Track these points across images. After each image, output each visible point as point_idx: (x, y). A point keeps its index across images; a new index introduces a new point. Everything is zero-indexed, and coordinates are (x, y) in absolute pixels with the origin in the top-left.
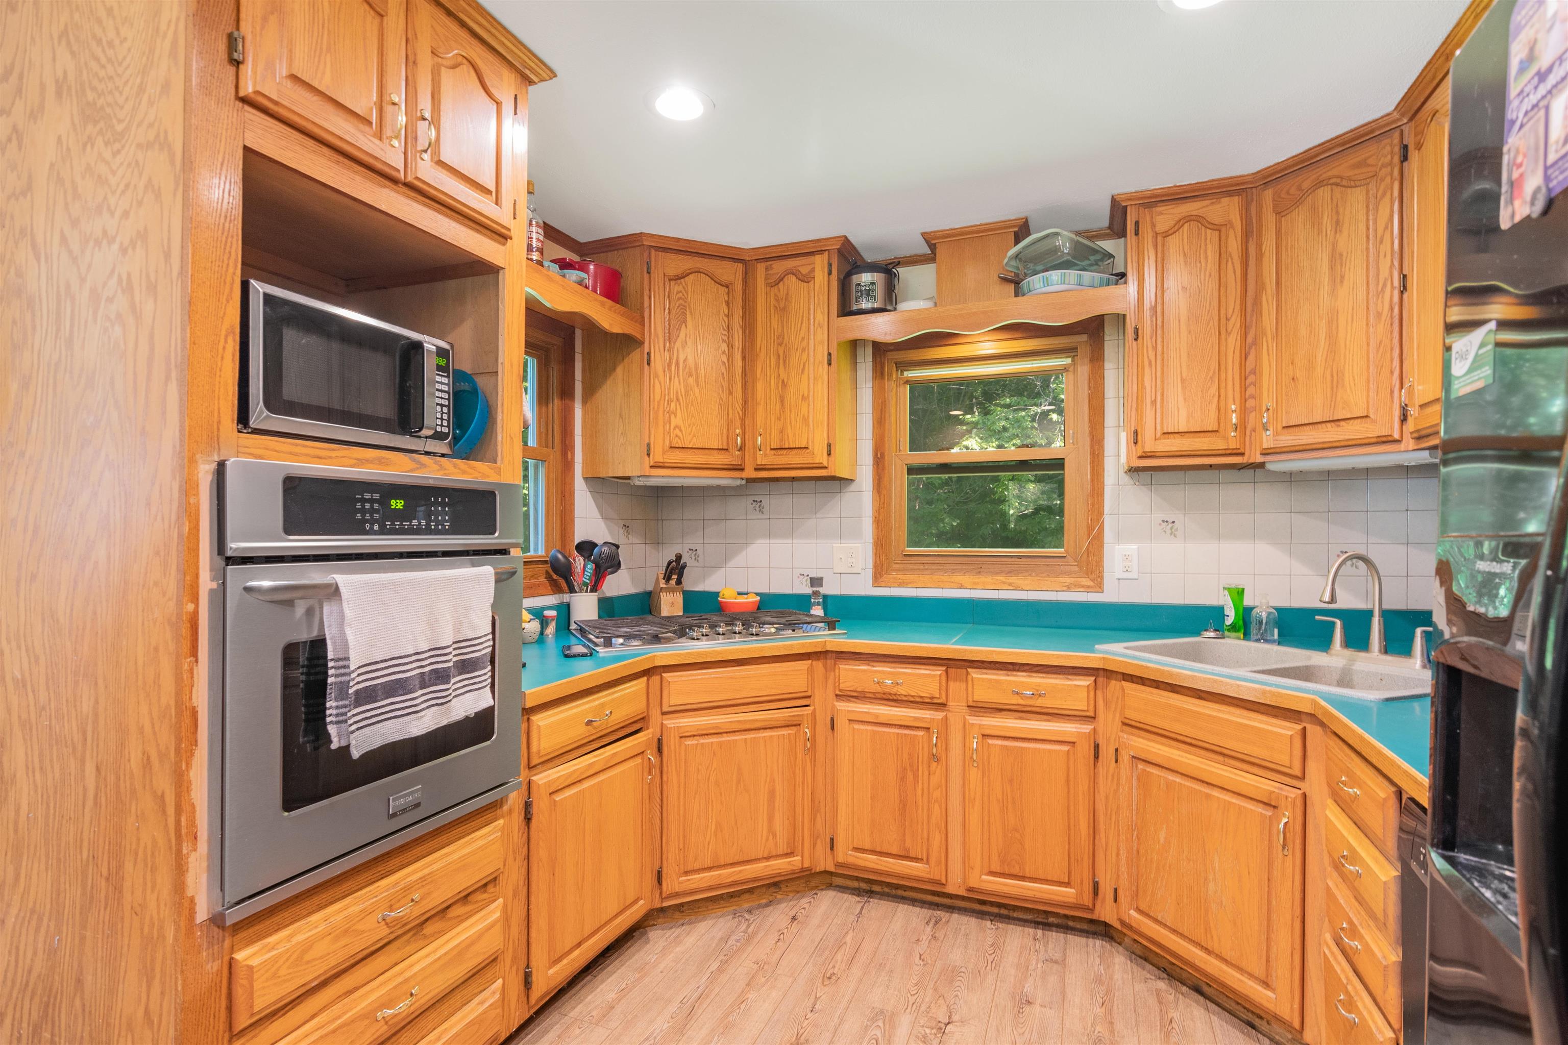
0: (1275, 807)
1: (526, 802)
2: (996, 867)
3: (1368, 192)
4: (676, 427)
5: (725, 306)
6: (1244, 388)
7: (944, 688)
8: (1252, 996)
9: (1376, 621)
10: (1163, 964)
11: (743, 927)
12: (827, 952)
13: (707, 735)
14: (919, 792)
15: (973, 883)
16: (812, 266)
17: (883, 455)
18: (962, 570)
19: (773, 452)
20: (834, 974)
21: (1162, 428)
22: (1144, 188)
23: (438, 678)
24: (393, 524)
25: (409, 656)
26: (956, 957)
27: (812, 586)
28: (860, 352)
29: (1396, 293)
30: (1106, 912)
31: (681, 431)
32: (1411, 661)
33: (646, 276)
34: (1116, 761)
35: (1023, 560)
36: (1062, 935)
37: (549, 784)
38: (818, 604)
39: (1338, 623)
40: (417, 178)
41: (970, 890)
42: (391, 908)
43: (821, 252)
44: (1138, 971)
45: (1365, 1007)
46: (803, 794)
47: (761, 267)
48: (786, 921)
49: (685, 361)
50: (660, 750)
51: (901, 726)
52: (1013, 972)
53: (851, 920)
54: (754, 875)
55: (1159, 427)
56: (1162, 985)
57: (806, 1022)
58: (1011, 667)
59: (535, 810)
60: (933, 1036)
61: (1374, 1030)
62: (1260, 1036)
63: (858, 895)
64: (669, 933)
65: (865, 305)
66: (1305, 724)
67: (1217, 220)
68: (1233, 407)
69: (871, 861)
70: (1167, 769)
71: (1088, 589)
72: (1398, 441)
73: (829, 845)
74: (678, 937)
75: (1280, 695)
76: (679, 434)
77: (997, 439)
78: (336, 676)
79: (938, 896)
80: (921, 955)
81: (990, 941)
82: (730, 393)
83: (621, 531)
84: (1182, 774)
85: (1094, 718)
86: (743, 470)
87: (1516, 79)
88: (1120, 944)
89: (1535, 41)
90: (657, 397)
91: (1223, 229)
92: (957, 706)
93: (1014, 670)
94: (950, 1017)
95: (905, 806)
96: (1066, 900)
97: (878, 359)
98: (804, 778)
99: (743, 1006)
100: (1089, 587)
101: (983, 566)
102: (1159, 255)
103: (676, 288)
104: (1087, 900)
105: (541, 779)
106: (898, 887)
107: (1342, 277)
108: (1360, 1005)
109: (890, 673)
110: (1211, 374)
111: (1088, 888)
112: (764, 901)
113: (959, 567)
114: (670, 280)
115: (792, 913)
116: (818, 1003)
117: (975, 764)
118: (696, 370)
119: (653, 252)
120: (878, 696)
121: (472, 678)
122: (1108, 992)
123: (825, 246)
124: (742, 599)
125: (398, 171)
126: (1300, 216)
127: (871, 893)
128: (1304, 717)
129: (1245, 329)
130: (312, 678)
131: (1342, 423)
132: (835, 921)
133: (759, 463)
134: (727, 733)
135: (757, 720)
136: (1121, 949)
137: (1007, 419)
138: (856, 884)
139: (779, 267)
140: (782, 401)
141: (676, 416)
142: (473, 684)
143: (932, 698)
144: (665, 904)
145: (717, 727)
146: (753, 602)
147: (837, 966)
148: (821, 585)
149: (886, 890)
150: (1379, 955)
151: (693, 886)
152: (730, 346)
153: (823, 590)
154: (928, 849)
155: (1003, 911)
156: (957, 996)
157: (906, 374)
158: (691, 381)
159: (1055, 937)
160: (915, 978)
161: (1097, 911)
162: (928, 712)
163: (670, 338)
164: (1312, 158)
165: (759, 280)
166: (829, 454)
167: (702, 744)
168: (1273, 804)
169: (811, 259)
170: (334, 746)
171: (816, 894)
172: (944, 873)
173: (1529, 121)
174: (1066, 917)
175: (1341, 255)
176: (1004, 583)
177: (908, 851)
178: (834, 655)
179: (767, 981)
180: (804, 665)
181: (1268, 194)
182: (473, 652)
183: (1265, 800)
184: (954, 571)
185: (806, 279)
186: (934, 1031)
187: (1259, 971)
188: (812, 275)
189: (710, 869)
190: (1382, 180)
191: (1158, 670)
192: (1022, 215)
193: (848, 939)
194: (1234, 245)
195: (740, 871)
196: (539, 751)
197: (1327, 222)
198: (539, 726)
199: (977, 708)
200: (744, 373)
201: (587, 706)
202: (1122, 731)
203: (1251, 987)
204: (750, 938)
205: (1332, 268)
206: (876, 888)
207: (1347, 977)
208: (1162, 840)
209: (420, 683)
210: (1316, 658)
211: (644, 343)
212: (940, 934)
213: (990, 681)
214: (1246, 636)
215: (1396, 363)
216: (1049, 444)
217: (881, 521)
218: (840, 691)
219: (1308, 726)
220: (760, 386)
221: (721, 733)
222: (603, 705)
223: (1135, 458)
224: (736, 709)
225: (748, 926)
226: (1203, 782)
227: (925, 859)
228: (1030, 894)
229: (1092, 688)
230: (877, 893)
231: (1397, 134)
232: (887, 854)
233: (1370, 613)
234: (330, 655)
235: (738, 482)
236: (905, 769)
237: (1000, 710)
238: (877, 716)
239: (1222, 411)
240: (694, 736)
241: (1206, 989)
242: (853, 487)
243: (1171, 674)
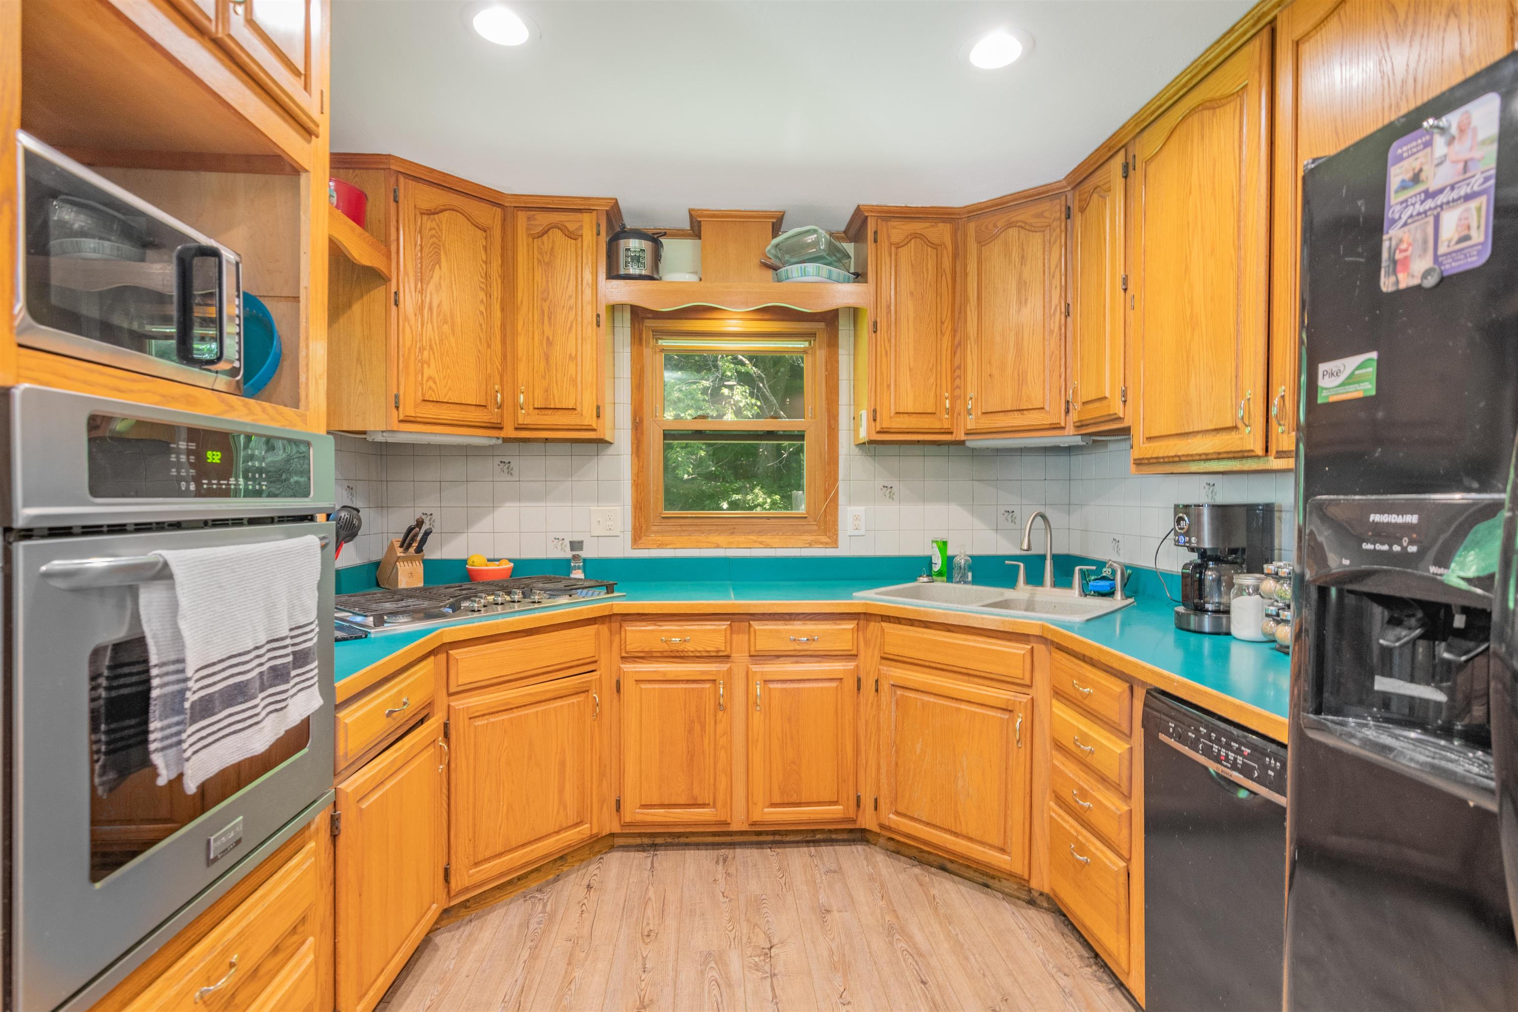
0: (1011, 711)
1: (332, 816)
2: (777, 799)
3: (1044, 237)
4: (430, 378)
5: (483, 252)
6: (953, 380)
7: (728, 641)
8: (993, 862)
9: (1048, 563)
10: (914, 853)
11: (540, 907)
12: (636, 912)
13: (497, 712)
14: (706, 742)
15: (756, 817)
16: (580, 224)
17: (641, 420)
18: (717, 531)
19: (537, 411)
20: (651, 931)
21: (895, 409)
22: (883, 204)
23: (276, 677)
24: (210, 483)
25: (249, 652)
26: (754, 887)
27: (572, 549)
28: (618, 316)
29: (1063, 317)
30: (868, 821)
31: (435, 382)
32: (1073, 591)
33: (393, 205)
34: (877, 690)
35: (771, 520)
36: (831, 848)
37: (356, 791)
38: (579, 568)
39: (1022, 565)
40: (230, 36)
41: (754, 824)
42: (209, 981)
43: (590, 211)
44: (896, 863)
45: (1097, 849)
46: (592, 760)
47: (522, 216)
48: (582, 892)
49: (439, 305)
50: (446, 735)
51: (688, 681)
52: (805, 888)
53: (646, 875)
54: (546, 852)
55: (893, 407)
56: (917, 870)
57: (643, 984)
58: (788, 617)
59: (343, 824)
60: (763, 963)
61: (1109, 864)
62: (995, 892)
63: (644, 851)
64: (458, 934)
65: (633, 270)
66: (1032, 644)
67: (935, 240)
68: (947, 395)
69: (659, 815)
70: (922, 692)
71: (826, 545)
72: (1063, 428)
73: (614, 808)
74: (470, 935)
75: (1015, 623)
76: (433, 386)
77: (674, 409)
78: (162, 686)
79: (719, 836)
80: (723, 893)
81: (776, 866)
82: (489, 346)
83: (345, 493)
84: (935, 695)
85: (857, 656)
86: (501, 428)
87: (1396, 192)
88: (875, 845)
89: (1421, 170)
90: (408, 343)
91: (939, 248)
92: (740, 658)
93: (791, 620)
94: (770, 942)
95: (692, 756)
96: (835, 816)
97: (637, 326)
98: (592, 744)
99: (573, 987)
100: (827, 543)
101: (736, 527)
102: (893, 263)
103: (428, 223)
104: (852, 814)
105: (349, 786)
106: (680, 835)
107: (1026, 300)
108: (1092, 849)
109: (677, 631)
110: (931, 366)
111: (852, 802)
112: (551, 877)
113: (714, 528)
114: (422, 214)
115: (585, 882)
116: (647, 962)
117: (758, 708)
118: (452, 317)
119: (402, 179)
120: (665, 654)
121: (303, 673)
122: (882, 886)
123: (594, 205)
124: (493, 566)
125: (210, 20)
126: (996, 248)
127: (655, 846)
128: (1031, 638)
129: (954, 331)
130: (114, 694)
131: (1025, 412)
132: (631, 880)
133: (520, 422)
134: (517, 708)
135: (547, 691)
136: (878, 849)
137: (681, 391)
138: (638, 841)
139: (543, 219)
140: (547, 360)
141: (429, 366)
142: (303, 681)
143: (718, 651)
144: (452, 904)
145: (508, 703)
146: (508, 569)
147: (651, 922)
148: (581, 549)
149: (669, 840)
150: (1113, 808)
151: (484, 877)
152: (489, 295)
153: (584, 554)
154: (715, 794)
155: (778, 838)
156: (768, 921)
157: (660, 342)
158: (446, 328)
159: (826, 850)
160: (726, 914)
161: (859, 822)
162: (714, 665)
163: (422, 278)
164: (1007, 203)
165: (519, 228)
166: (598, 417)
167: (493, 723)
168: (1010, 708)
169: (579, 216)
170: (162, 781)
171: (602, 858)
172: (729, 814)
173: (1413, 222)
174: (830, 831)
175: (1025, 283)
176: (756, 542)
177: (696, 799)
178: (619, 618)
179: (588, 954)
180: (591, 629)
181: (972, 226)
182: (305, 641)
183: (1004, 707)
184: (710, 532)
185: (574, 236)
186: (762, 958)
187: (997, 841)
188: (579, 233)
189: (501, 855)
190: (1054, 230)
191: (916, 611)
192: (781, 209)
193: (651, 893)
194: (947, 264)
195: (532, 851)
196: (346, 754)
197: (1015, 256)
198: (346, 724)
199: (758, 657)
200: (503, 325)
201: (387, 695)
202: (881, 664)
203: (992, 855)
204: (551, 917)
205: (1019, 291)
206: (659, 841)
207: (1076, 831)
208: (918, 752)
209: (260, 686)
210: (1008, 594)
211: (390, 280)
212: (732, 870)
213: (771, 631)
214: (950, 579)
215: (1063, 369)
216: (720, 416)
217: (639, 485)
218: (627, 652)
219: (1035, 646)
220: (521, 341)
221: (511, 709)
222: (400, 693)
223: (874, 432)
224: (525, 682)
225: (545, 906)
226: (953, 698)
227: (711, 804)
228: (805, 817)
229: (855, 630)
230: (661, 845)
231: (1063, 198)
232: (674, 805)
233: (1043, 557)
234: (154, 659)
235: (493, 442)
236: (693, 721)
237: (778, 657)
238: (664, 673)
239: (938, 398)
240: (484, 715)
241: (949, 866)
242: (611, 450)
243: (926, 613)
